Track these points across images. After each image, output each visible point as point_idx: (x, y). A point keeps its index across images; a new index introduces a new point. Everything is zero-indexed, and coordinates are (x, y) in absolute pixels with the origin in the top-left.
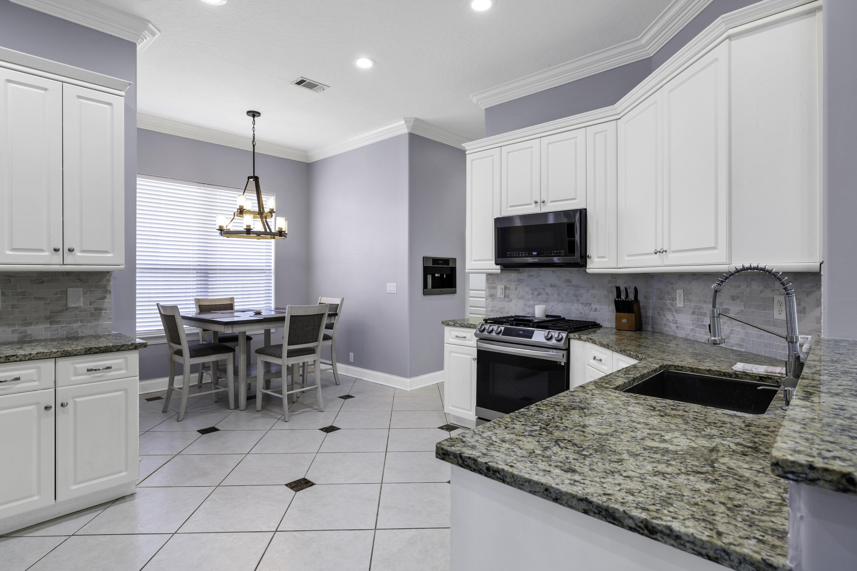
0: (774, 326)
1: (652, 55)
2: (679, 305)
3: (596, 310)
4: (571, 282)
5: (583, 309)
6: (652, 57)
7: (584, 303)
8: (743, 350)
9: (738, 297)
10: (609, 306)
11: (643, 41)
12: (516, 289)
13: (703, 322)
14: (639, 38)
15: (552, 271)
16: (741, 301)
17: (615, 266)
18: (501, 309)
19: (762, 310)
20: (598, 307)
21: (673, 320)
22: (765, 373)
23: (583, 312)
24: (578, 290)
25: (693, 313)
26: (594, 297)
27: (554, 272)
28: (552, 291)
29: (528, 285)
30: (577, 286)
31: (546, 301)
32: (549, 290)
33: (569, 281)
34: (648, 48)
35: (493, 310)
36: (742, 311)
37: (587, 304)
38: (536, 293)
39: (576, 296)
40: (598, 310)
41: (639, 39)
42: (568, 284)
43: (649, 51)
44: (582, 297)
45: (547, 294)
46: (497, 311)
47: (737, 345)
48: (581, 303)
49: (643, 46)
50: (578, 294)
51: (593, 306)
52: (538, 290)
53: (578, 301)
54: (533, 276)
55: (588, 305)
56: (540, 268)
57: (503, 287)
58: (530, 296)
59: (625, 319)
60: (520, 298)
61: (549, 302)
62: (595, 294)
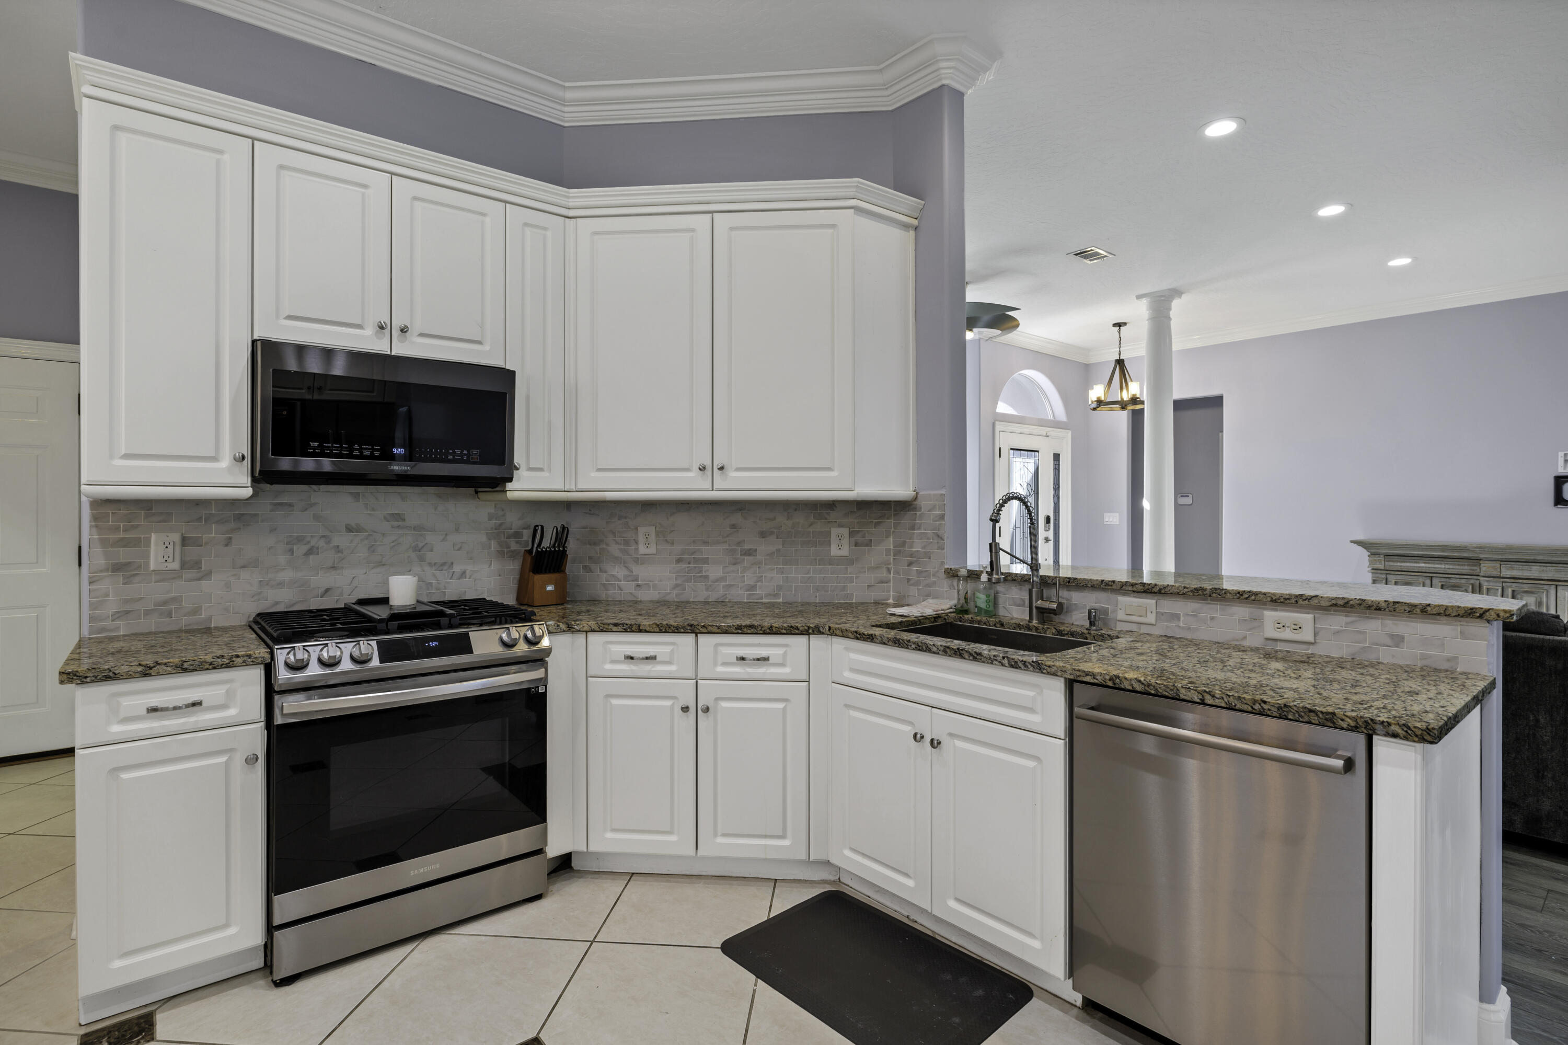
0: (830, 564)
1: (566, 124)
2: (642, 549)
3: (463, 575)
4: (404, 520)
5: (434, 575)
6: (564, 127)
7: (435, 564)
8: (781, 600)
9: (772, 533)
10: (491, 564)
11: (569, 95)
12: (228, 542)
13: (701, 571)
14: (567, 84)
15: (351, 493)
16: (777, 538)
17: (561, 487)
18: (165, 603)
19: (812, 547)
20: (468, 568)
21: (625, 577)
22: (935, 613)
23: (434, 582)
24: (421, 535)
25: (679, 561)
26: (459, 549)
27: (356, 496)
28: (351, 542)
29: (272, 530)
30: (419, 529)
31: (334, 568)
32: (342, 539)
33: (399, 517)
34: (566, 109)
35: (127, 612)
36: (779, 550)
37: (444, 564)
38: (300, 549)
39: (417, 549)
40: (468, 574)
41: (564, 87)
42: (396, 524)
43: (566, 115)
44: (432, 551)
45: (338, 549)
46: (147, 613)
47: (767, 595)
48: (430, 564)
49: (563, 102)
50: (421, 545)
51: (458, 568)
52: (309, 542)
53: (422, 559)
54: (291, 505)
55: (446, 568)
56: (314, 487)
57: (176, 537)
58: (282, 559)
59: (551, 584)
60: (243, 567)
61: (342, 568)
62: (462, 543)
